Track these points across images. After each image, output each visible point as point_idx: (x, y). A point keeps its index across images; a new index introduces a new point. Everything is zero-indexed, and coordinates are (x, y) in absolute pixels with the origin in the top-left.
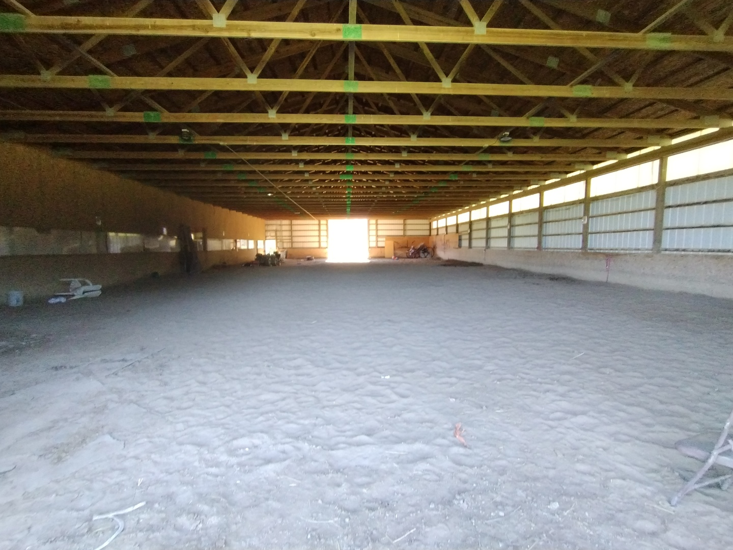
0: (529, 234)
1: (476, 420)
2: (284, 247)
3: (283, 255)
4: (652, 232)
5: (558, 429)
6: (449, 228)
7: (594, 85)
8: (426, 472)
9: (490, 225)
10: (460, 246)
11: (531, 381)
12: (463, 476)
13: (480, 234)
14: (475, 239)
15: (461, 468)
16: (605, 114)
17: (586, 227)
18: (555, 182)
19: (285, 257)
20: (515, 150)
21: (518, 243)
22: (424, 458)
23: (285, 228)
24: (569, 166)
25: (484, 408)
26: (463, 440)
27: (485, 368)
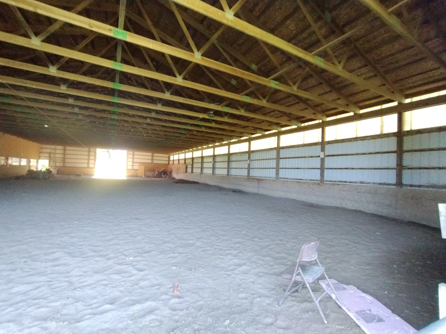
0: (223, 167)
1: (187, 279)
2: (57, 165)
3: (54, 171)
4: (275, 169)
5: (231, 276)
6: (180, 161)
7: (251, 97)
8: (151, 321)
9: (203, 161)
10: (186, 172)
11: (220, 250)
12: (176, 318)
13: (197, 165)
14: (195, 168)
15: (175, 313)
16: (257, 112)
17: (249, 165)
18: (236, 141)
19: (56, 173)
20: (216, 122)
21: (218, 172)
22: (151, 311)
23: (57, 151)
24: (241, 134)
25: (193, 270)
26: (178, 293)
27: (196, 245)
